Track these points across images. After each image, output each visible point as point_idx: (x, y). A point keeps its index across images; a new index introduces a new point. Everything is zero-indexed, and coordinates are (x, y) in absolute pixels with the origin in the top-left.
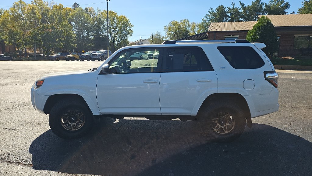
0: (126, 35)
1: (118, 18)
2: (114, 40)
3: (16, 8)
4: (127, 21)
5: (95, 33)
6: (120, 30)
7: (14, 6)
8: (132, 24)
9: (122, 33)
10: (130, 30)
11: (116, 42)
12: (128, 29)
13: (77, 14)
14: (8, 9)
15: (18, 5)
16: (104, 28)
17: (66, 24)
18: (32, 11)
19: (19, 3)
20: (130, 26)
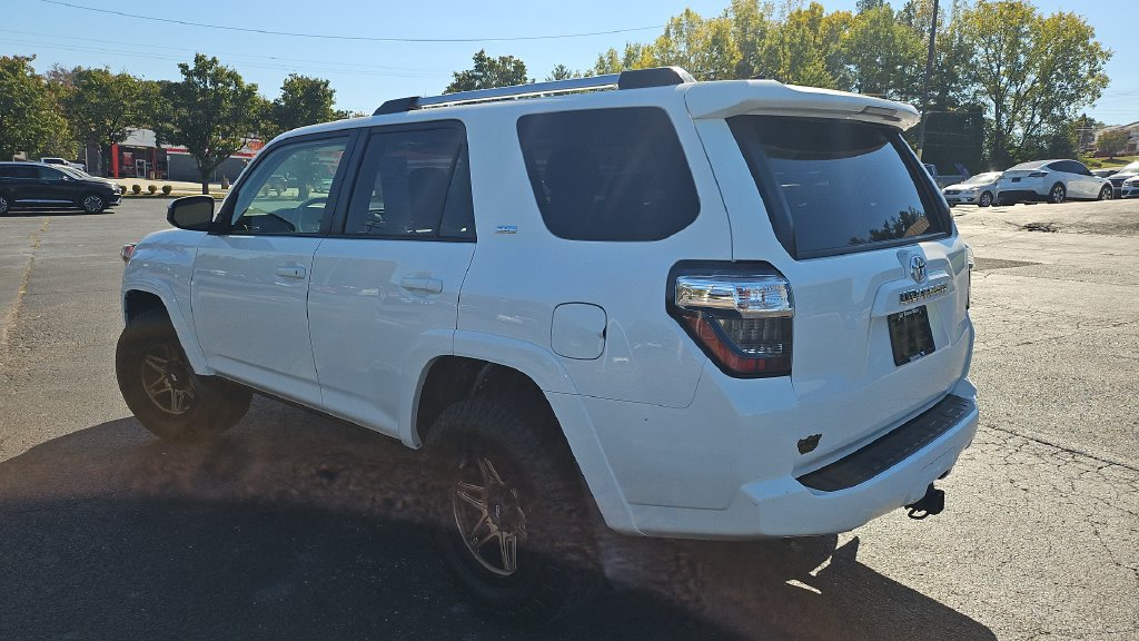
0: (1071, 99)
1: (1039, 28)
2: (1011, 124)
3: (672, 37)
4: (1083, 34)
5: (932, 97)
6: (1044, 78)
7: (668, 32)
8: (1104, 48)
9: (1049, 90)
10: (1092, 74)
11: (1019, 131)
12: (1084, 70)
13: (864, 32)
14: (652, 44)
15: (678, 25)
16: (970, 76)
17: (816, 73)
18: (715, 41)
19: (684, 18)
20: (1093, 54)
